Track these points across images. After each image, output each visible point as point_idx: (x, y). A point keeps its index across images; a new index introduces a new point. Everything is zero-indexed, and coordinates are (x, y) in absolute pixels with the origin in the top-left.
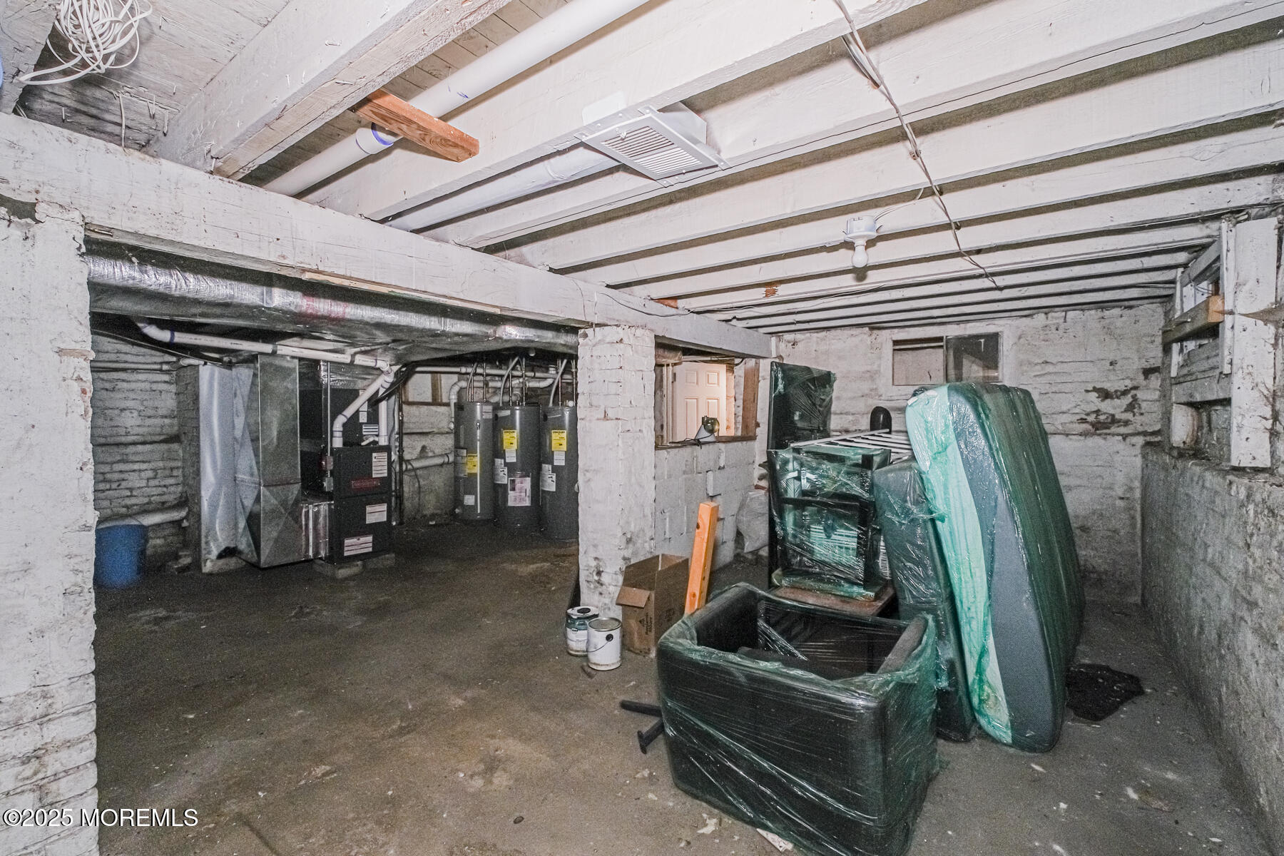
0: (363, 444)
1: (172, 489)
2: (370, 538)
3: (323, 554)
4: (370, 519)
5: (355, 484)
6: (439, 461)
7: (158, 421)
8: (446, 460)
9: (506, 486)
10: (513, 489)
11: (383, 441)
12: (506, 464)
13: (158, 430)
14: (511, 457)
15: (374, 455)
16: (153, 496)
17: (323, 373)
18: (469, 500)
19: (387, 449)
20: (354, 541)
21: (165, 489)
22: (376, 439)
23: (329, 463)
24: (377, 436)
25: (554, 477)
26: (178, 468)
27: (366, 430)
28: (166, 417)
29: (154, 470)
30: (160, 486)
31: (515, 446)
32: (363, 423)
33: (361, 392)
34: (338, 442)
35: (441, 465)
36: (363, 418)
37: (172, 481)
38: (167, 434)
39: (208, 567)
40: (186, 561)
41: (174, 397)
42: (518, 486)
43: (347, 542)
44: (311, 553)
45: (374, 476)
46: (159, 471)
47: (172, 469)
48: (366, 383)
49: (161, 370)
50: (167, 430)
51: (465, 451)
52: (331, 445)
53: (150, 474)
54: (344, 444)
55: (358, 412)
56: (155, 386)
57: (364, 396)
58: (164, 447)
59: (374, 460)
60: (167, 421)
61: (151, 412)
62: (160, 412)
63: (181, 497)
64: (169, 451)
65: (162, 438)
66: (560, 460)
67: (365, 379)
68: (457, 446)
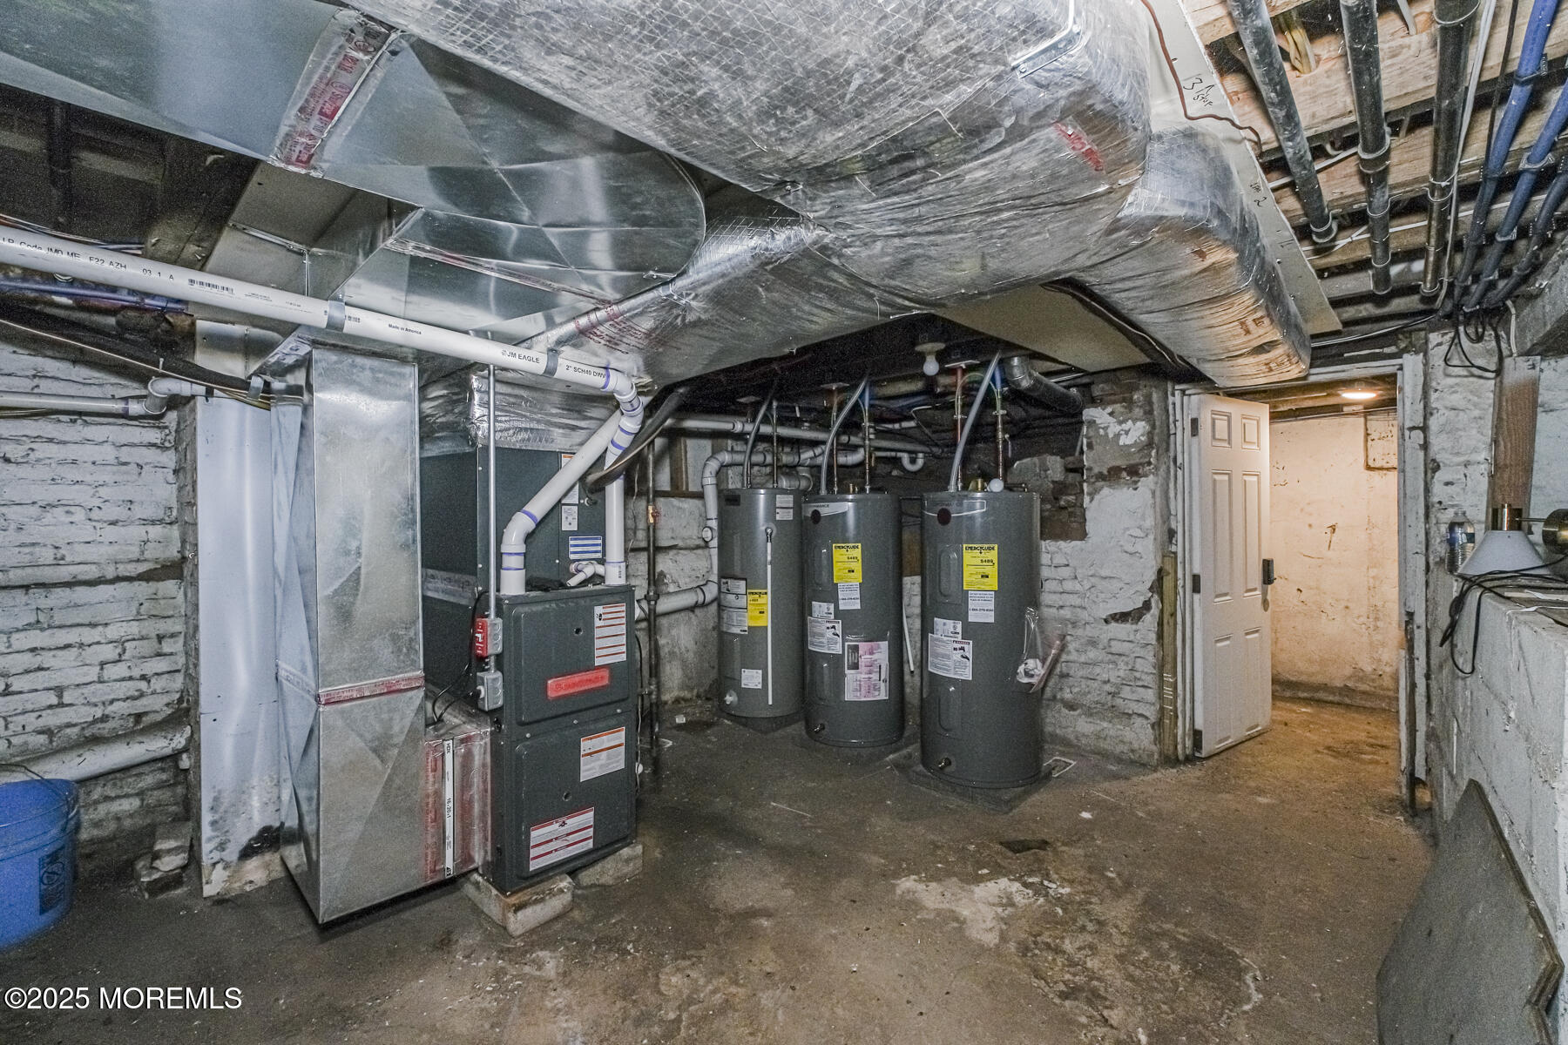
0: (573, 582)
1: (157, 684)
2: (588, 817)
3: (478, 858)
4: (590, 769)
5: (556, 687)
6: (688, 599)
7: (138, 532)
8: (701, 599)
9: (839, 658)
10: (855, 666)
11: (615, 576)
12: (839, 614)
13: (134, 552)
14: (850, 599)
15: (598, 610)
16: (112, 702)
17: (478, 411)
18: (751, 679)
19: (624, 594)
20: (554, 828)
21: (143, 685)
22: (600, 569)
23: (492, 635)
24: (602, 561)
25: (969, 649)
26: (173, 636)
27: (575, 548)
28: (153, 523)
29: (121, 642)
30: (131, 678)
31: (857, 577)
32: (572, 533)
33: (564, 460)
34: (513, 584)
35: (692, 609)
36: (569, 521)
37: (161, 665)
38: (156, 561)
39: (215, 882)
40: (169, 864)
41: (171, 478)
42: (864, 659)
43: (537, 835)
44: (449, 863)
45: (598, 662)
46: (127, 645)
47: (160, 638)
48: (578, 436)
49: (125, 415)
50: (153, 552)
51: (743, 583)
52: (498, 590)
53: (109, 652)
54: (530, 584)
55: (558, 504)
56: (125, 454)
57: (573, 468)
58: (143, 589)
59: (598, 623)
60: (156, 532)
61: (112, 512)
62: (139, 512)
63: (180, 700)
64: (154, 598)
65: (142, 568)
66: (982, 610)
67: (574, 428)
68: (726, 574)
